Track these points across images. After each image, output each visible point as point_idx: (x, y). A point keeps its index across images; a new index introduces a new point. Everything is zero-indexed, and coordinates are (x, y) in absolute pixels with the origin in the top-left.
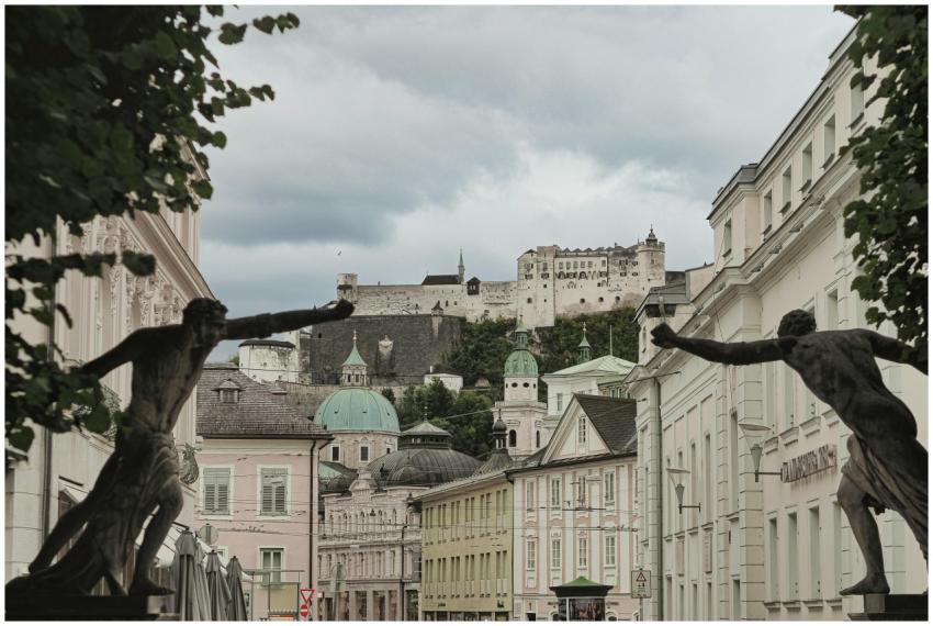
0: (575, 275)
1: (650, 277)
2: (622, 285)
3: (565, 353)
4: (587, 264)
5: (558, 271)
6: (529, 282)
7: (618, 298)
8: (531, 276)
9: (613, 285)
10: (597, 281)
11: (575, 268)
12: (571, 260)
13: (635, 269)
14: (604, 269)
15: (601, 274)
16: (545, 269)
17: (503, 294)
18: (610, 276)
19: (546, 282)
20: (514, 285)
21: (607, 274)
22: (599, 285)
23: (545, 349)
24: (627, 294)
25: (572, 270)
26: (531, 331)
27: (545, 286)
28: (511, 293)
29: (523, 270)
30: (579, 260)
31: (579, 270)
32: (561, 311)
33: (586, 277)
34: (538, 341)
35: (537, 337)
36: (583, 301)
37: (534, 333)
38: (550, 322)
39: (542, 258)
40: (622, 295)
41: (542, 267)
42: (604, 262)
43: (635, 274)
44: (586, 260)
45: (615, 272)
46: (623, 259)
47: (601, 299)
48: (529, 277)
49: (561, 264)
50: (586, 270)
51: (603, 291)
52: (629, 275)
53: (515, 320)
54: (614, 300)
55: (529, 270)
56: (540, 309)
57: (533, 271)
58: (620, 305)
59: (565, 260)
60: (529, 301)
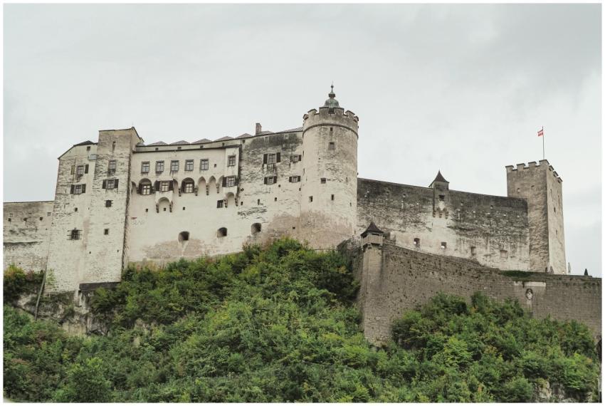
0: (172, 185)
1: (327, 175)
2: (267, 200)
3: (136, 328)
4: (197, 163)
5: (137, 178)
6: (78, 200)
7: (257, 227)
8: (83, 188)
9: (249, 201)
10: (215, 197)
11: (173, 172)
12: (167, 158)
13: (296, 170)
14: (233, 171)
15: (224, 181)
16: (111, 171)
17: (23, 225)
18: (244, 185)
19: (111, 195)
20: (48, 209)
21: (237, 181)
22: (220, 204)
23: (97, 326)
24: (277, 218)
25: (166, 176)
26: (71, 294)
27: (109, 204)
28: (40, 224)
29: (68, 177)
30: (182, 157)
31: (181, 176)
32: (137, 256)
33: (195, 190)
34: (84, 311)
35: (82, 303)
36: (185, 236)
37: (77, 297)
38: (112, 273)
39: (107, 151)
40: (266, 221)
41: (105, 168)
42: (232, 158)
43: (295, 179)
44: (197, 156)
45: (253, 177)
46: (271, 151)
47: (223, 232)
48: (78, 189)
49: (146, 163)
50: (195, 176)
51: (228, 216)
52: (283, 181)
53: (42, 275)
54: (249, 231)
55: (80, 176)
56: (95, 250)
57: (87, 179)
58: (261, 239)
59: (153, 158)
60: (75, 234)
